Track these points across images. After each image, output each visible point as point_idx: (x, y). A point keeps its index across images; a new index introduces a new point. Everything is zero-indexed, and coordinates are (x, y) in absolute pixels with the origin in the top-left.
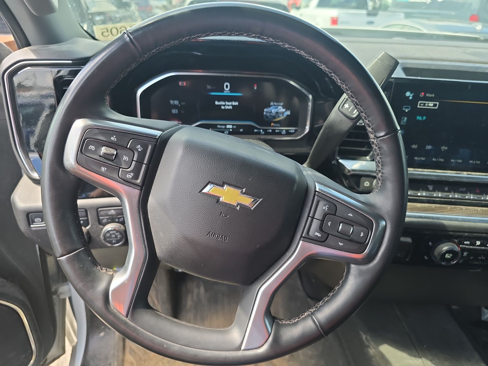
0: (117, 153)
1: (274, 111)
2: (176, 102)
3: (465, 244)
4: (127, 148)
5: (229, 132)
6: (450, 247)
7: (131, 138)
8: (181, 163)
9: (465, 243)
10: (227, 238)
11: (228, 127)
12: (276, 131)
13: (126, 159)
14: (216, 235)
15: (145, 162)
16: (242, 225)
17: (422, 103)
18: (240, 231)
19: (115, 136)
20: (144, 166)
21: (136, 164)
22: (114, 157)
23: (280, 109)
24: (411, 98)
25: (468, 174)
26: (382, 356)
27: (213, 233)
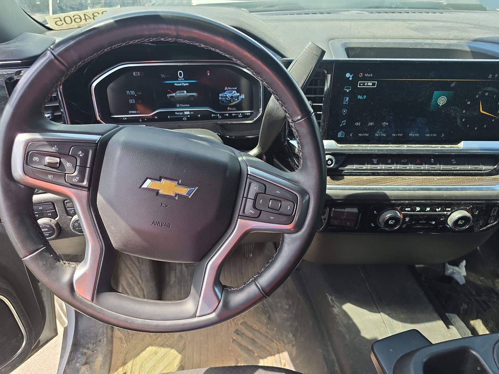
0: (60, 161)
1: (229, 95)
2: (133, 93)
3: (406, 211)
4: (69, 155)
5: (187, 118)
6: (393, 214)
7: (71, 146)
8: (120, 164)
9: (406, 209)
10: (170, 225)
11: (186, 113)
12: (233, 115)
13: (69, 165)
14: (160, 223)
15: (88, 166)
16: (182, 212)
17: (362, 83)
18: (181, 218)
19: (56, 146)
20: (88, 169)
21: (79, 168)
22: (58, 164)
23: (235, 93)
24: (351, 79)
25: (408, 147)
26: (345, 314)
27: (157, 222)
